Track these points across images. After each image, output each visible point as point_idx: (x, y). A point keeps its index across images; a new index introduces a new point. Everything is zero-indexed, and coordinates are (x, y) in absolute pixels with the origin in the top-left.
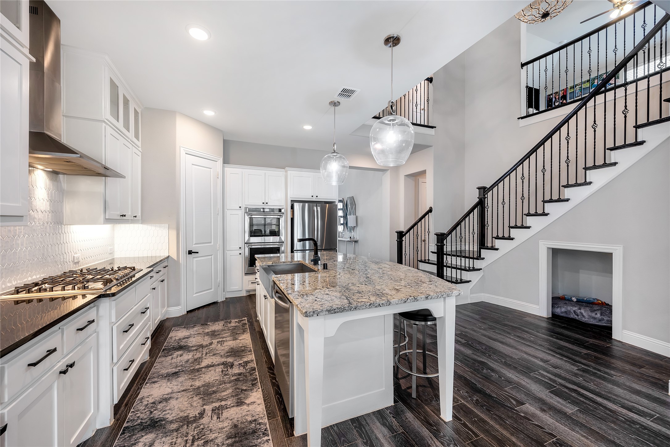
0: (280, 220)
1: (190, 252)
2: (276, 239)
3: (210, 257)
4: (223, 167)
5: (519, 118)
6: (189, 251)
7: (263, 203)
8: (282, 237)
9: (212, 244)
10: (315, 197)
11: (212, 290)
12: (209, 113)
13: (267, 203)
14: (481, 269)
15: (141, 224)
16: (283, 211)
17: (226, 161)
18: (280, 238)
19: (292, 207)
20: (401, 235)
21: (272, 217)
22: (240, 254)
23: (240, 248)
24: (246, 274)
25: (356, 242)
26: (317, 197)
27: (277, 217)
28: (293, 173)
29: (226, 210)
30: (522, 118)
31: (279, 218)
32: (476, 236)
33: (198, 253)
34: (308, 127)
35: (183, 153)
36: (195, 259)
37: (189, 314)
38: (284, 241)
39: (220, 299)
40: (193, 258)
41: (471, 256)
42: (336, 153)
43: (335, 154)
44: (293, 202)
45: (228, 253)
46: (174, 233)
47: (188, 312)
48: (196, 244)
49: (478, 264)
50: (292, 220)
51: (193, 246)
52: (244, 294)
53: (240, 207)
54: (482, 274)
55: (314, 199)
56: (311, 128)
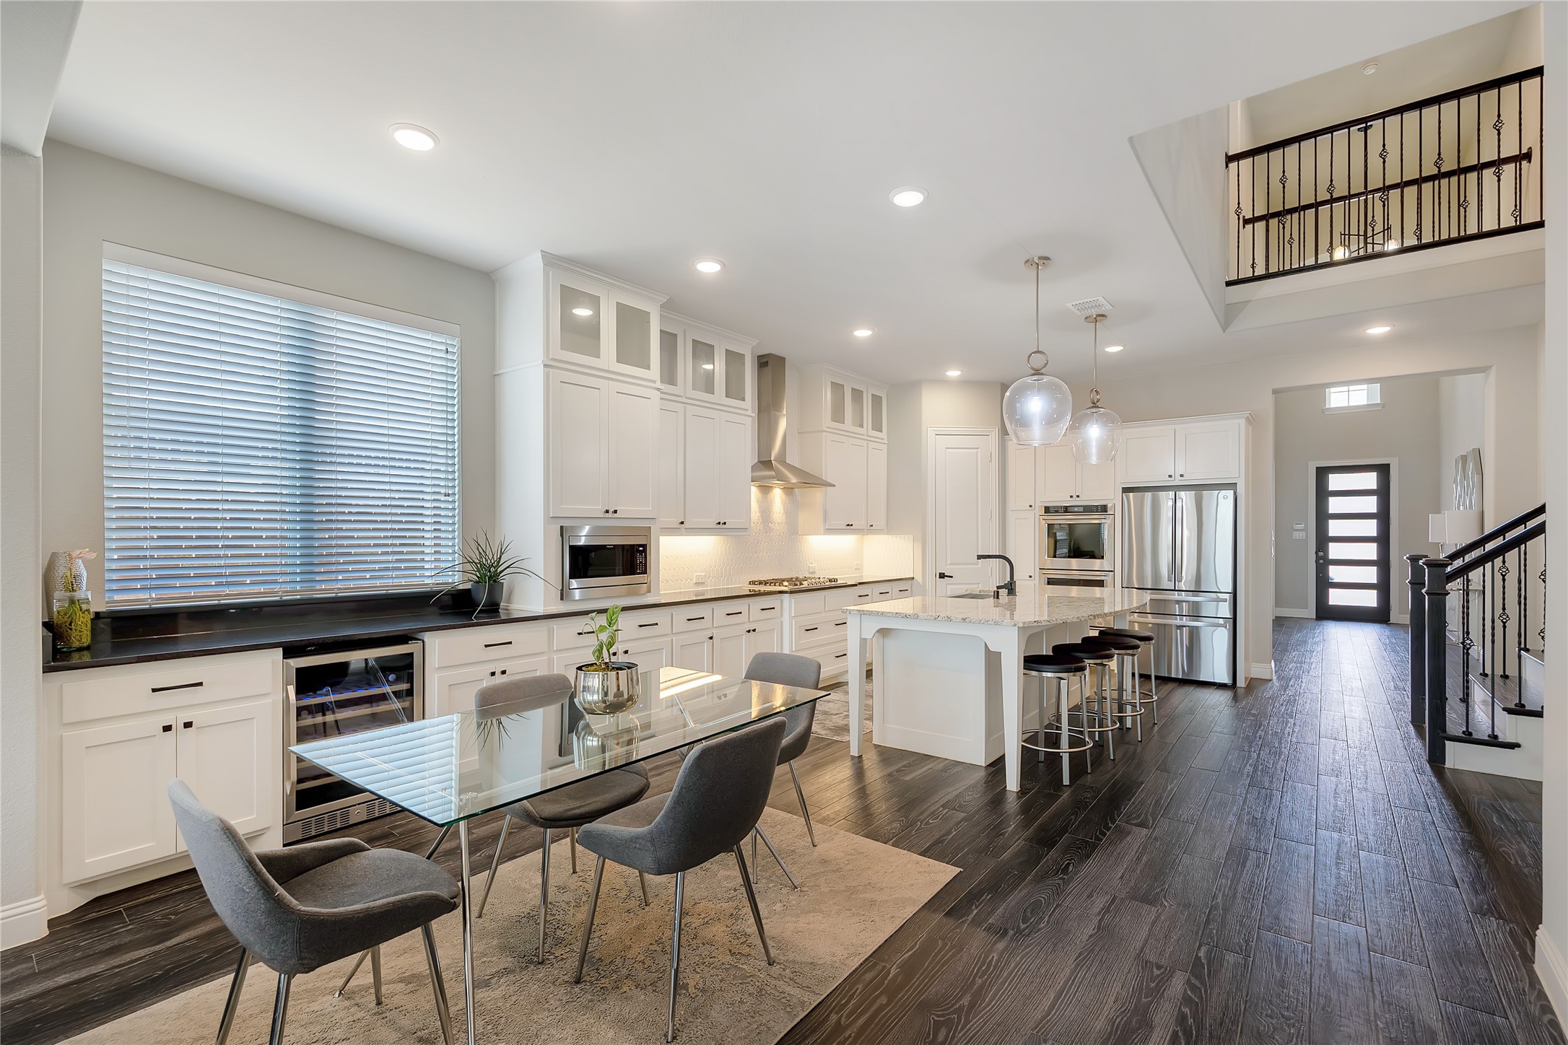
0: (1104, 524)
1: (942, 576)
4: (1003, 441)
6: (940, 573)
7: (1072, 497)
10: (1176, 476)
12: (953, 373)
13: (1078, 496)
16: (1109, 508)
21: (1088, 521)
23: (1031, 576)
26: (1182, 476)
29: (1007, 512)
31: (1102, 521)
33: (954, 576)
35: (931, 434)
36: (949, 586)
40: (946, 584)
43: (1095, 410)
46: (919, 547)
48: (951, 564)
51: (947, 567)
53: (1030, 506)
55: (1175, 482)
56: (1121, 348)
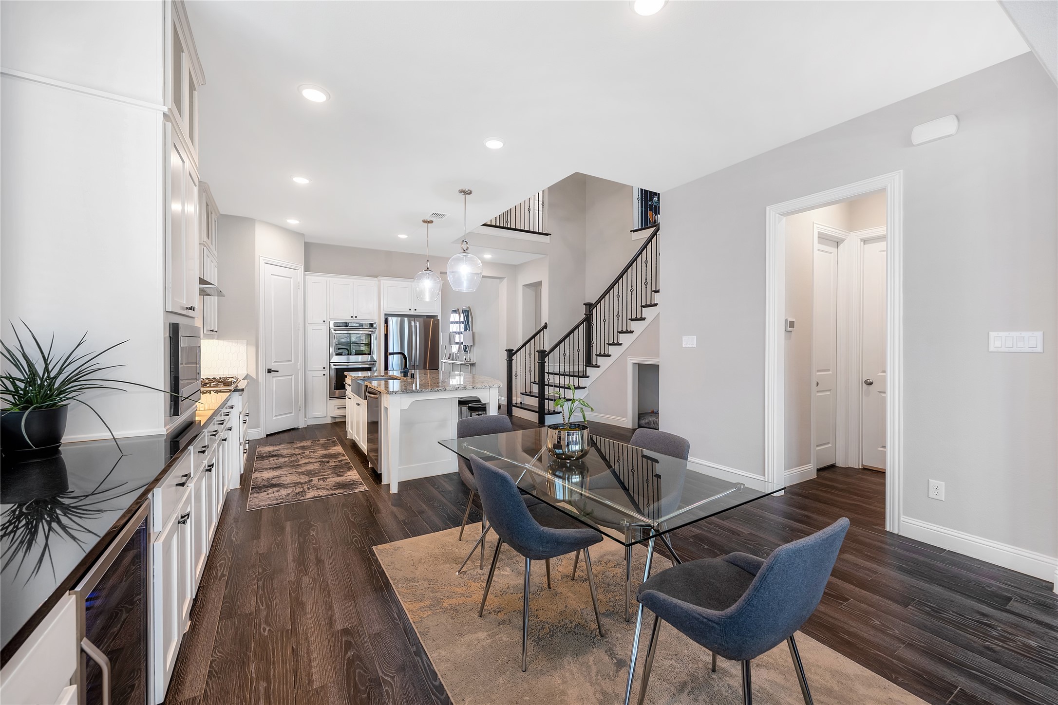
0: (372, 337)
1: (270, 371)
2: (367, 358)
3: (290, 377)
4: (305, 275)
5: (631, 231)
6: (268, 369)
7: (352, 317)
8: (374, 356)
9: (293, 362)
10: (413, 310)
11: (293, 414)
12: (293, 222)
13: (356, 317)
14: (586, 387)
15: (217, 339)
16: (374, 326)
17: (307, 269)
18: (372, 357)
19: (386, 322)
20: (511, 353)
21: (361, 332)
22: (324, 375)
23: (324, 368)
24: (331, 398)
25: (473, 365)
26: (415, 310)
27: (367, 332)
28: (386, 283)
29: (307, 325)
30: (634, 231)
31: (371, 334)
32: (581, 353)
33: (278, 371)
34: (403, 236)
35: (262, 262)
36: (275, 379)
37: (270, 438)
38: (376, 359)
39: (301, 425)
40: (273, 377)
41: (576, 374)
42: (430, 270)
43: (428, 272)
44: (387, 316)
45: (310, 374)
46: (252, 350)
47: (267, 436)
48: (275, 362)
49: (583, 382)
50: (386, 336)
51: (273, 364)
52: (329, 421)
53: (324, 321)
54: (587, 392)
55: (412, 313)
56: (406, 237)
